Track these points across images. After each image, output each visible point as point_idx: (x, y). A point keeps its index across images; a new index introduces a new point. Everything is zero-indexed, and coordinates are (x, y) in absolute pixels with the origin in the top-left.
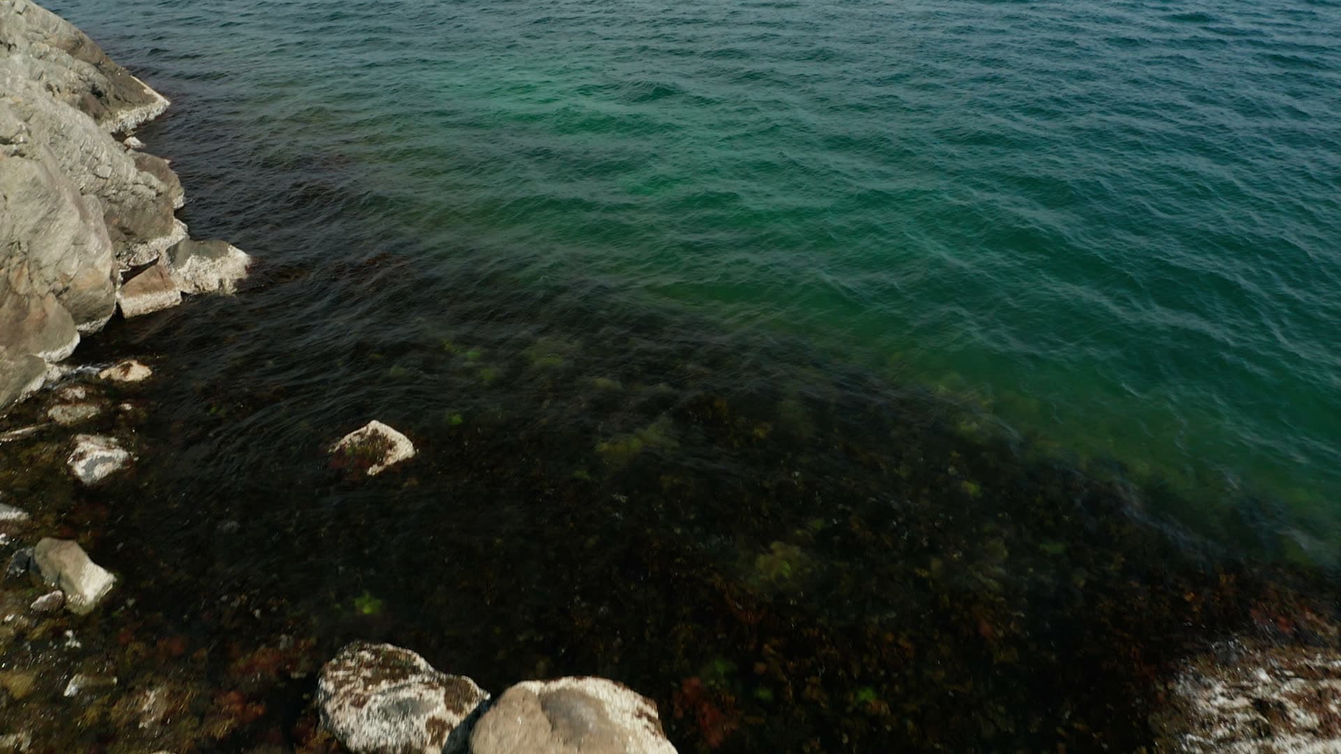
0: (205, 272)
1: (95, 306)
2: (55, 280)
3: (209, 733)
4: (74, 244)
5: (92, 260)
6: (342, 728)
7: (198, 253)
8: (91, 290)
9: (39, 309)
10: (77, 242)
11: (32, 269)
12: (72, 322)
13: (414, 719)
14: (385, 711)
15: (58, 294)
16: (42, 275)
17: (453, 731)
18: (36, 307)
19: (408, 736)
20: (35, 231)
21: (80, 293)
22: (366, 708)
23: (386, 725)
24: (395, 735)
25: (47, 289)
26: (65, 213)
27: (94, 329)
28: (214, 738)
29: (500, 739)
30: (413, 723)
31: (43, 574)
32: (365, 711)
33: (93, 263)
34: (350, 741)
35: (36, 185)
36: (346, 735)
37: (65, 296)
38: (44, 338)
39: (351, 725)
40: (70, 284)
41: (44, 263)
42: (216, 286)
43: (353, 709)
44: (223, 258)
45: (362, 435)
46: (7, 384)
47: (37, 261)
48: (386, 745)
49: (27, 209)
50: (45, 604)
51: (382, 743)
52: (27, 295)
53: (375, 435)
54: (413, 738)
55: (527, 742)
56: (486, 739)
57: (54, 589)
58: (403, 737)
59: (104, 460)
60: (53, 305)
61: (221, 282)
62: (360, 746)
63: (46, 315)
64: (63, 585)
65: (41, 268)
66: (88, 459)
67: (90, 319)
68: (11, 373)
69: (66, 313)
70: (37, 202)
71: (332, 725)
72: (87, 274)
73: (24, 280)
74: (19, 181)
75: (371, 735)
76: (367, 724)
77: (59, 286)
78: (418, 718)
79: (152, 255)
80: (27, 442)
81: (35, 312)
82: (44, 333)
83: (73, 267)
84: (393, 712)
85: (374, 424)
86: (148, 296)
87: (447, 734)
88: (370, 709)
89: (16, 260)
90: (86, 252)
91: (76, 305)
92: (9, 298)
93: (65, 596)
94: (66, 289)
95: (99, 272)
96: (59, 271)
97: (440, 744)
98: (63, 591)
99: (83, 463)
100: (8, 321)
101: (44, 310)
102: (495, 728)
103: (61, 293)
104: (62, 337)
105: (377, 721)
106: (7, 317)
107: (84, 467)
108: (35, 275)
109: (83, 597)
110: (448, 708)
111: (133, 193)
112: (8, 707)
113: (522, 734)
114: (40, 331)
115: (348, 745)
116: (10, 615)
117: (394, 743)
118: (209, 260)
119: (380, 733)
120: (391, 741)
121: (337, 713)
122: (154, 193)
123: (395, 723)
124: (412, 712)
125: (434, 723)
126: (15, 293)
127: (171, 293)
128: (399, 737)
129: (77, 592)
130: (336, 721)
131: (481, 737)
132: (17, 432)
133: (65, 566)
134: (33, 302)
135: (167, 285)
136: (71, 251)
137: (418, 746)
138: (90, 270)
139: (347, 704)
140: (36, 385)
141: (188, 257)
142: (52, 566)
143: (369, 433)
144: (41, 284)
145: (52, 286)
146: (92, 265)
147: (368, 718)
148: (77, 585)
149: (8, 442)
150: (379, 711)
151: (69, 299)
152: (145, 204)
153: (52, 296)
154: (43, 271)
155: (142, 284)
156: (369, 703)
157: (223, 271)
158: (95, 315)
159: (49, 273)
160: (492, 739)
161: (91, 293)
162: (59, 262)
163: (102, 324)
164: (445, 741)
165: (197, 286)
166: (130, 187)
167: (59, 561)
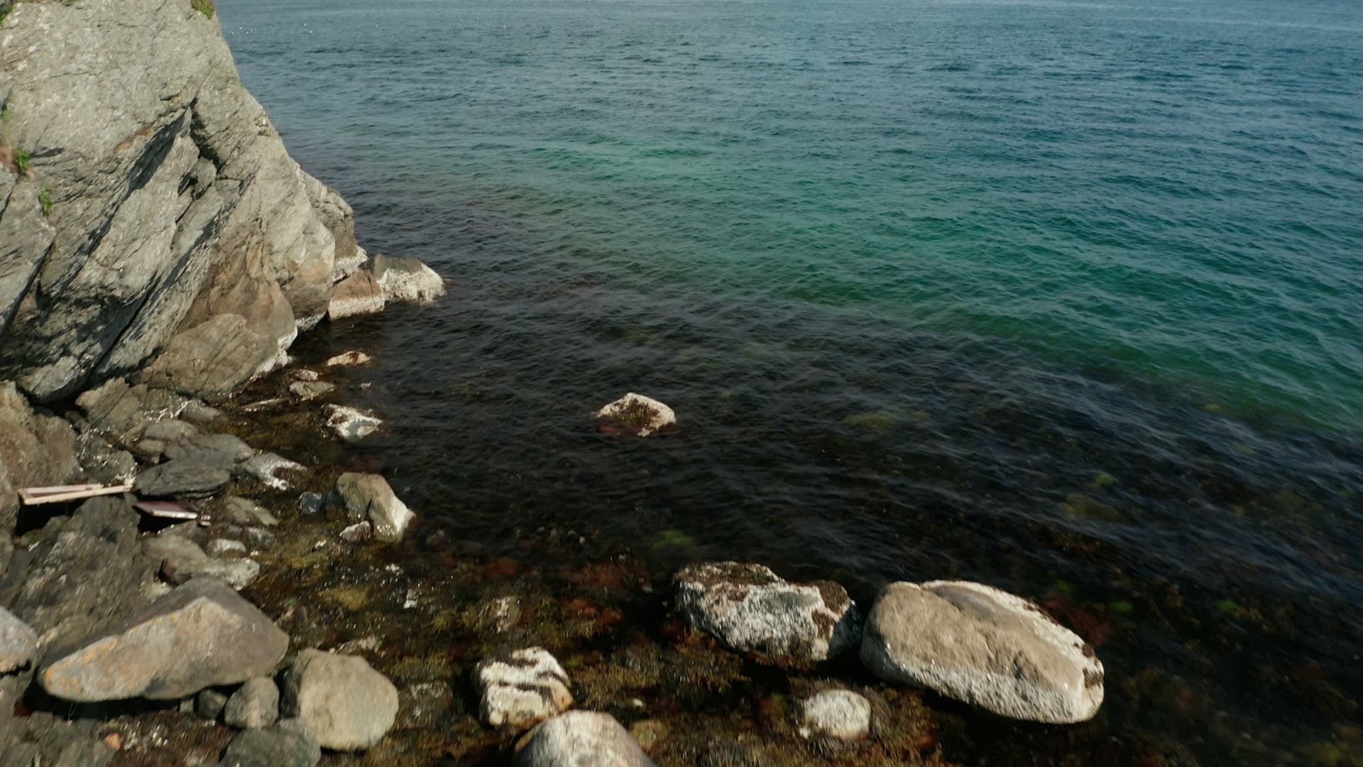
0: (405, 282)
1: (314, 300)
2: (283, 268)
3: (576, 633)
4: (304, 233)
5: (318, 251)
6: (722, 623)
7: (393, 267)
8: (314, 282)
9: (267, 296)
10: (308, 231)
11: (264, 252)
12: (292, 315)
13: (800, 610)
14: (769, 603)
15: (282, 283)
16: (271, 261)
17: (836, 625)
18: (264, 293)
19: (793, 628)
20: (275, 212)
21: (303, 284)
22: (746, 601)
23: (770, 617)
24: (780, 627)
25: (275, 276)
26: (299, 199)
27: (307, 326)
28: (583, 638)
29: (909, 619)
30: (799, 615)
31: (349, 505)
32: (746, 603)
33: (320, 254)
34: (732, 636)
35: (283, 163)
36: (726, 629)
37: (288, 287)
38: (270, 325)
39: (732, 618)
40: (295, 274)
41: (276, 248)
42: (415, 296)
43: (732, 603)
44: (419, 272)
45: (622, 406)
46: (250, 355)
47: (270, 245)
48: (772, 638)
49: (271, 187)
50: (353, 533)
51: (767, 635)
52: (257, 279)
53: (635, 405)
54: (799, 630)
55: (939, 620)
56: (893, 619)
57: (359, 521)
58: (788, 629)
59: (365, 423)
60: (278, 295)
61: (420, 294)
62: (742, 640)
63: (272, 302)
64: (373, 514)
65: (272, 254)
66: (351, 421)
67: (307, 314)
68: (254, 345)
69: (287, 304)
70: (281, 182)
71: (708, 622)
72: (313, 265)
73: (257, 263)
74: (270, 157)
75: (755, 627)
76: (750, 616)
77: (285, 275)
78: (803, 609)
79: (338, 275)
80: (273, 412)
81: (262, 298)
82: (269, 320)
83: (301, 256)
84: (776, 604)
85: (630, 396)
86: (354, 301)
87: (832, 628)
88: (751, 602)
89: (255, 239)
90: (315, 242)
91: (297, 297)
92: (242, 279)
93: (372, 527)
94: (291, 279)
95: (324, 264)
96: (288, 258)
97: (827, 638)
98: (371, 522)
99: (346, 424)
100: (238, 304)
101: (270, 297)
102: (900, 607)
103: (285, 283)
104: (285, 326)
105: (760, 614)
106: (237, 300)
107: (347, 429)
108: (266, 261)
109: (393, 527)
110: (826, 606)
111: (324, 211)
112: (346, 617)
113: (931, 613)
114: (266, 318)
115: (729, 640)
116: (322, 541)
117: (780, 635)
118: (407, 274)
119: (765, 625)
120: (777, 633)
121: (715, 607)
122: (342, 214)
123: (780, 615)
124: (797, 603)
125: (817, 616)
126: (248, 275)
127: (377, 299)
128: (784, 629)
129: (388, 522)
130: (714, 616)
131: (886, 618)
132: (262, 403)
133: (377, 494)
134: (262, 287)
135: (374, 291)
136: (301, 239)
137: (806, 638)
138: (316, 261)
139: (724, 598)
140: (268, 367)
141: (384, 270)
142: (361, 495)
143: (627, 404)
144: (270, 270)
145: (279, 274)
146: (319, 256)
147: (751, 611)
148: (388, 514)
149: (252, 412)
150: (761, 602)
151: (292, 290)
152: (335, 223)
153: (277, 285)
154: (273, 257)
155: (350, 288)
156: (749, 596)
157: (421, 284)
158: (312, 310)
159: (279, 259)
160: (899, 618)
161: (312, 286)
162: (289, 249)
163: (316, 321)
164: (831, 634)
165: (395, 296)
166: (322, 204)
167: (371, 490)
